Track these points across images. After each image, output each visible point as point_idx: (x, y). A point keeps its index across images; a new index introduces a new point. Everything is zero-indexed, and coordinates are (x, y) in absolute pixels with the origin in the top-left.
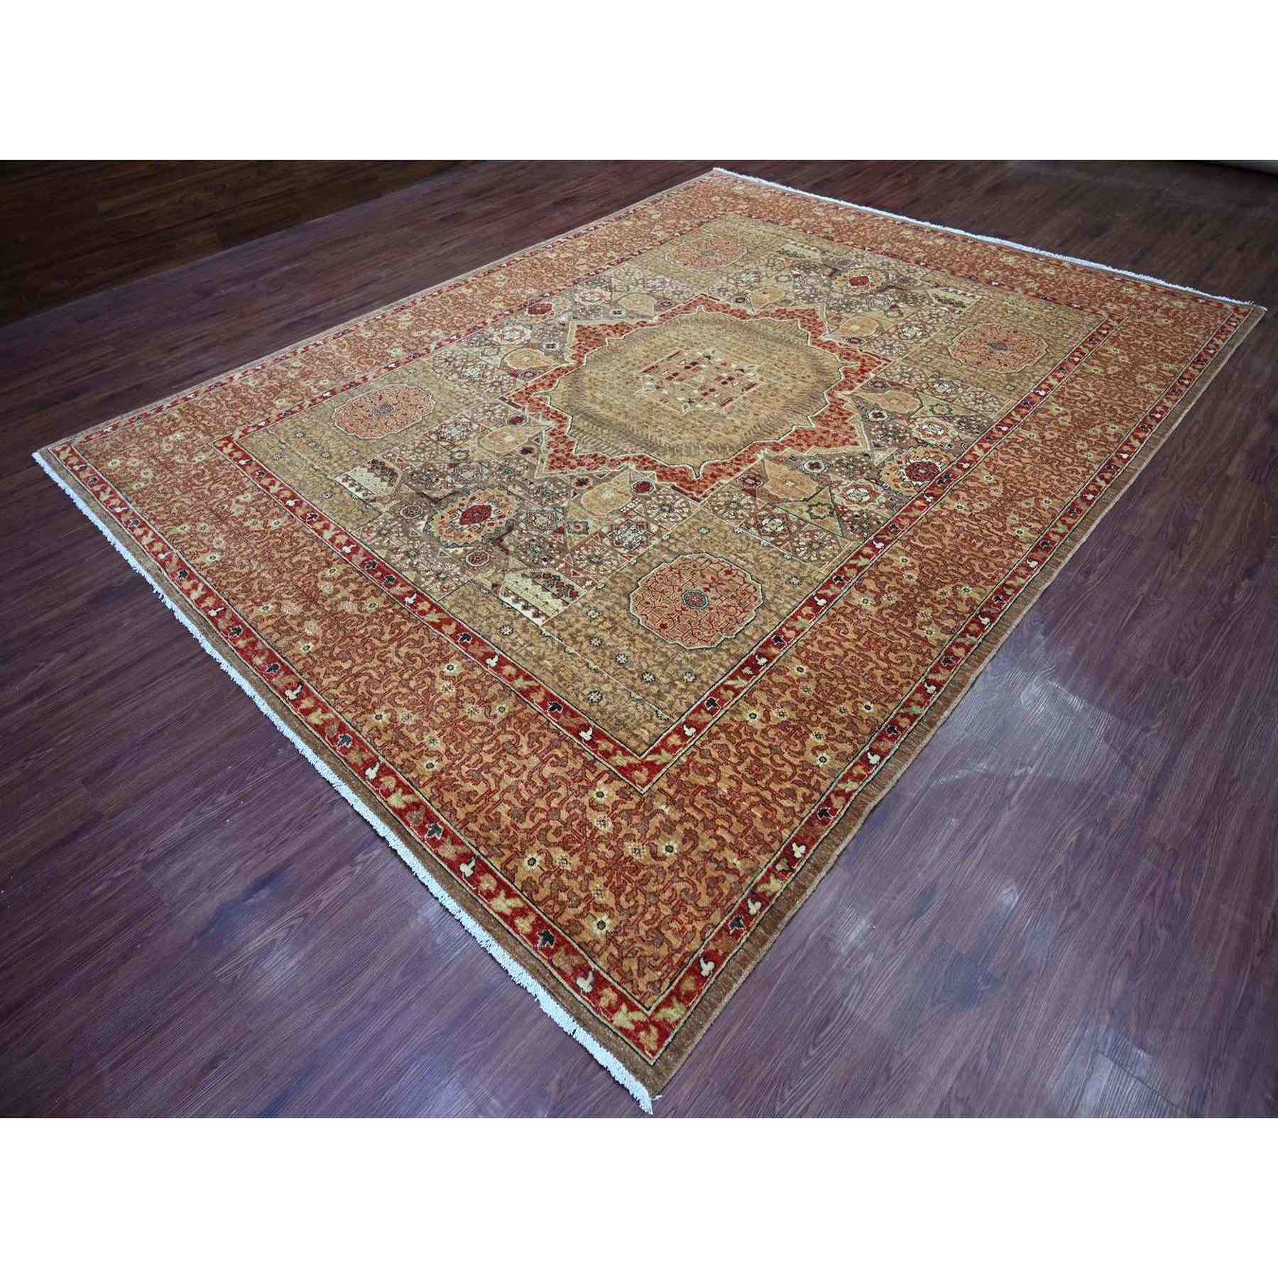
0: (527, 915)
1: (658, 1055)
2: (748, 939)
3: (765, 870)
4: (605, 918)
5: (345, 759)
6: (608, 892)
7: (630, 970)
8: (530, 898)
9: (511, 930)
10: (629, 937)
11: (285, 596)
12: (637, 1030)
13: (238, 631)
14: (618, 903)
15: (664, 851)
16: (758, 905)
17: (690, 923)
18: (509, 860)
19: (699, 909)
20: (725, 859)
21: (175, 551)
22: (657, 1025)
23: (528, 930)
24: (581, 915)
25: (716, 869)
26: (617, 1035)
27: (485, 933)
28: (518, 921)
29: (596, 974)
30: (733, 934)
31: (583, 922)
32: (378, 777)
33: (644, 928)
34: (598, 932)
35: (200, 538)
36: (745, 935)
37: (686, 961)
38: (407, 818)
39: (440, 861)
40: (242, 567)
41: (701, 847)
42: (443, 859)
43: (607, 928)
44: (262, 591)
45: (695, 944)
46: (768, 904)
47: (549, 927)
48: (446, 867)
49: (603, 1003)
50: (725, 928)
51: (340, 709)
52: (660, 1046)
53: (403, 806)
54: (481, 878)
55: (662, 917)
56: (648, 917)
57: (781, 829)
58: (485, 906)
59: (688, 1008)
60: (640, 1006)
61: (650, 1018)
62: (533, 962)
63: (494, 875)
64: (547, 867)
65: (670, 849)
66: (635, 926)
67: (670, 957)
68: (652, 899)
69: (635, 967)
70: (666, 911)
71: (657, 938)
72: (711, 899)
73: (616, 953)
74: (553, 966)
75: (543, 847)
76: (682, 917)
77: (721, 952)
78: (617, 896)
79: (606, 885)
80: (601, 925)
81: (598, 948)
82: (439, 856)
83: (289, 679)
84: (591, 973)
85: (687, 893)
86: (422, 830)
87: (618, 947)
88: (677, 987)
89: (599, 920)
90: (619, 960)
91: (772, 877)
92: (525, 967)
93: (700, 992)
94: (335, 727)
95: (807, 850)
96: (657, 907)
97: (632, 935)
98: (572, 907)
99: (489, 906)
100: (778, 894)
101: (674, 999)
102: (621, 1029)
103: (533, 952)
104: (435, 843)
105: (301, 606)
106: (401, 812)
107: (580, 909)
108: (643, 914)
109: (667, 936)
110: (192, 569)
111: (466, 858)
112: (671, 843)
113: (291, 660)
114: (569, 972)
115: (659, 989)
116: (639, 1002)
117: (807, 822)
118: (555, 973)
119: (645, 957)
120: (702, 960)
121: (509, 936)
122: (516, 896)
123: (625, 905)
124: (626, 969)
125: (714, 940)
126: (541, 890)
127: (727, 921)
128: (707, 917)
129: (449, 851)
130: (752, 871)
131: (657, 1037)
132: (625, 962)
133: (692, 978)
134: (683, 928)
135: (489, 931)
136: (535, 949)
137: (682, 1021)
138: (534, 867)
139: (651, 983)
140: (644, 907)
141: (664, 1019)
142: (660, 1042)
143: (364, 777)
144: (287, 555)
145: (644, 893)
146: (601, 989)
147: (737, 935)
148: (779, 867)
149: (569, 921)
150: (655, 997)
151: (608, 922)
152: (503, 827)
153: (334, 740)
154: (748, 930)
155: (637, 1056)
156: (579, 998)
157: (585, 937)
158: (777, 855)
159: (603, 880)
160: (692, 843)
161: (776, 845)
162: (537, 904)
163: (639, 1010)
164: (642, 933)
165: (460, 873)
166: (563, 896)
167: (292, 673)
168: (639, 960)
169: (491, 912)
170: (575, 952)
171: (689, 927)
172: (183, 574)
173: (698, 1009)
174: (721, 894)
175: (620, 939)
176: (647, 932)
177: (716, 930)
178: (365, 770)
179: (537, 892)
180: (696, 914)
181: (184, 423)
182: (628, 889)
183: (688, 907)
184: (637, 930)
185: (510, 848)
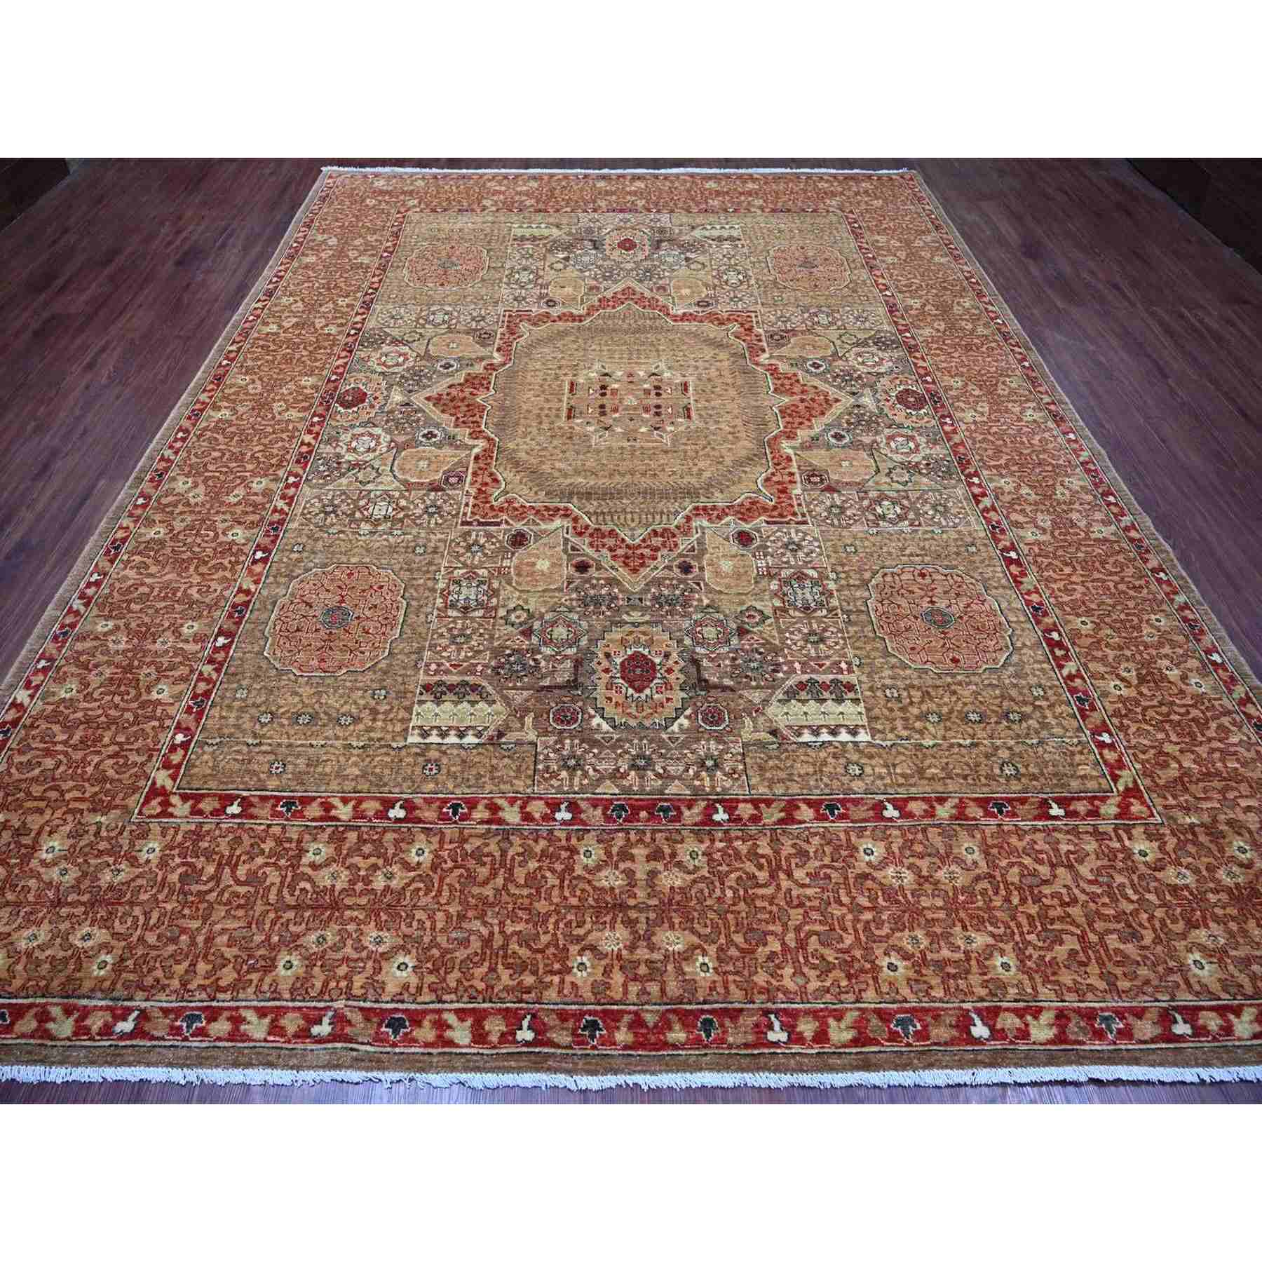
5: (935, 1044)
11: (581, 932)
13: (593, 1026)
18: (1187, 982)
21: (336, 1005)
32: (992, 1029)
35: (339, 956)
38: (1072, 1037)
39: (1153, 1046)
40: (465, 943)
42: (1153, 1041)
44: (541, 951)
48: (1164, 1046)
51: (851, 997)
53: (1054, 1030)
54: (1201, 1023)
58: (1236, 1044)
63: (1205, 1008)
64: (1212, 956)
75: (1184, 943)
82: (1145, 1042)
83: (748, 1021)
86: (1099, 1035)
94: (875, 1021)
99: (1239, 1039)
104: (1126, 1034)
105: (619, 925)
106: (1061, 1038)
110: (400, 1006)
111: (1166, 1018)
113: (716, 997)
122: (1240, 1008)
126: (1240, 981)
129: (1146, 1028)
138: (1207, 968)
143: (978, 1041)
144: (500, 881)
152: (1139, 959)
153: (893, 1037)
165: (1180, 1038)
167: (741, 1010)
169: (1247, 1043)
172: (396, 1025)
178: (969, 1033)
181: (34, 822)
185: (1170, 970)
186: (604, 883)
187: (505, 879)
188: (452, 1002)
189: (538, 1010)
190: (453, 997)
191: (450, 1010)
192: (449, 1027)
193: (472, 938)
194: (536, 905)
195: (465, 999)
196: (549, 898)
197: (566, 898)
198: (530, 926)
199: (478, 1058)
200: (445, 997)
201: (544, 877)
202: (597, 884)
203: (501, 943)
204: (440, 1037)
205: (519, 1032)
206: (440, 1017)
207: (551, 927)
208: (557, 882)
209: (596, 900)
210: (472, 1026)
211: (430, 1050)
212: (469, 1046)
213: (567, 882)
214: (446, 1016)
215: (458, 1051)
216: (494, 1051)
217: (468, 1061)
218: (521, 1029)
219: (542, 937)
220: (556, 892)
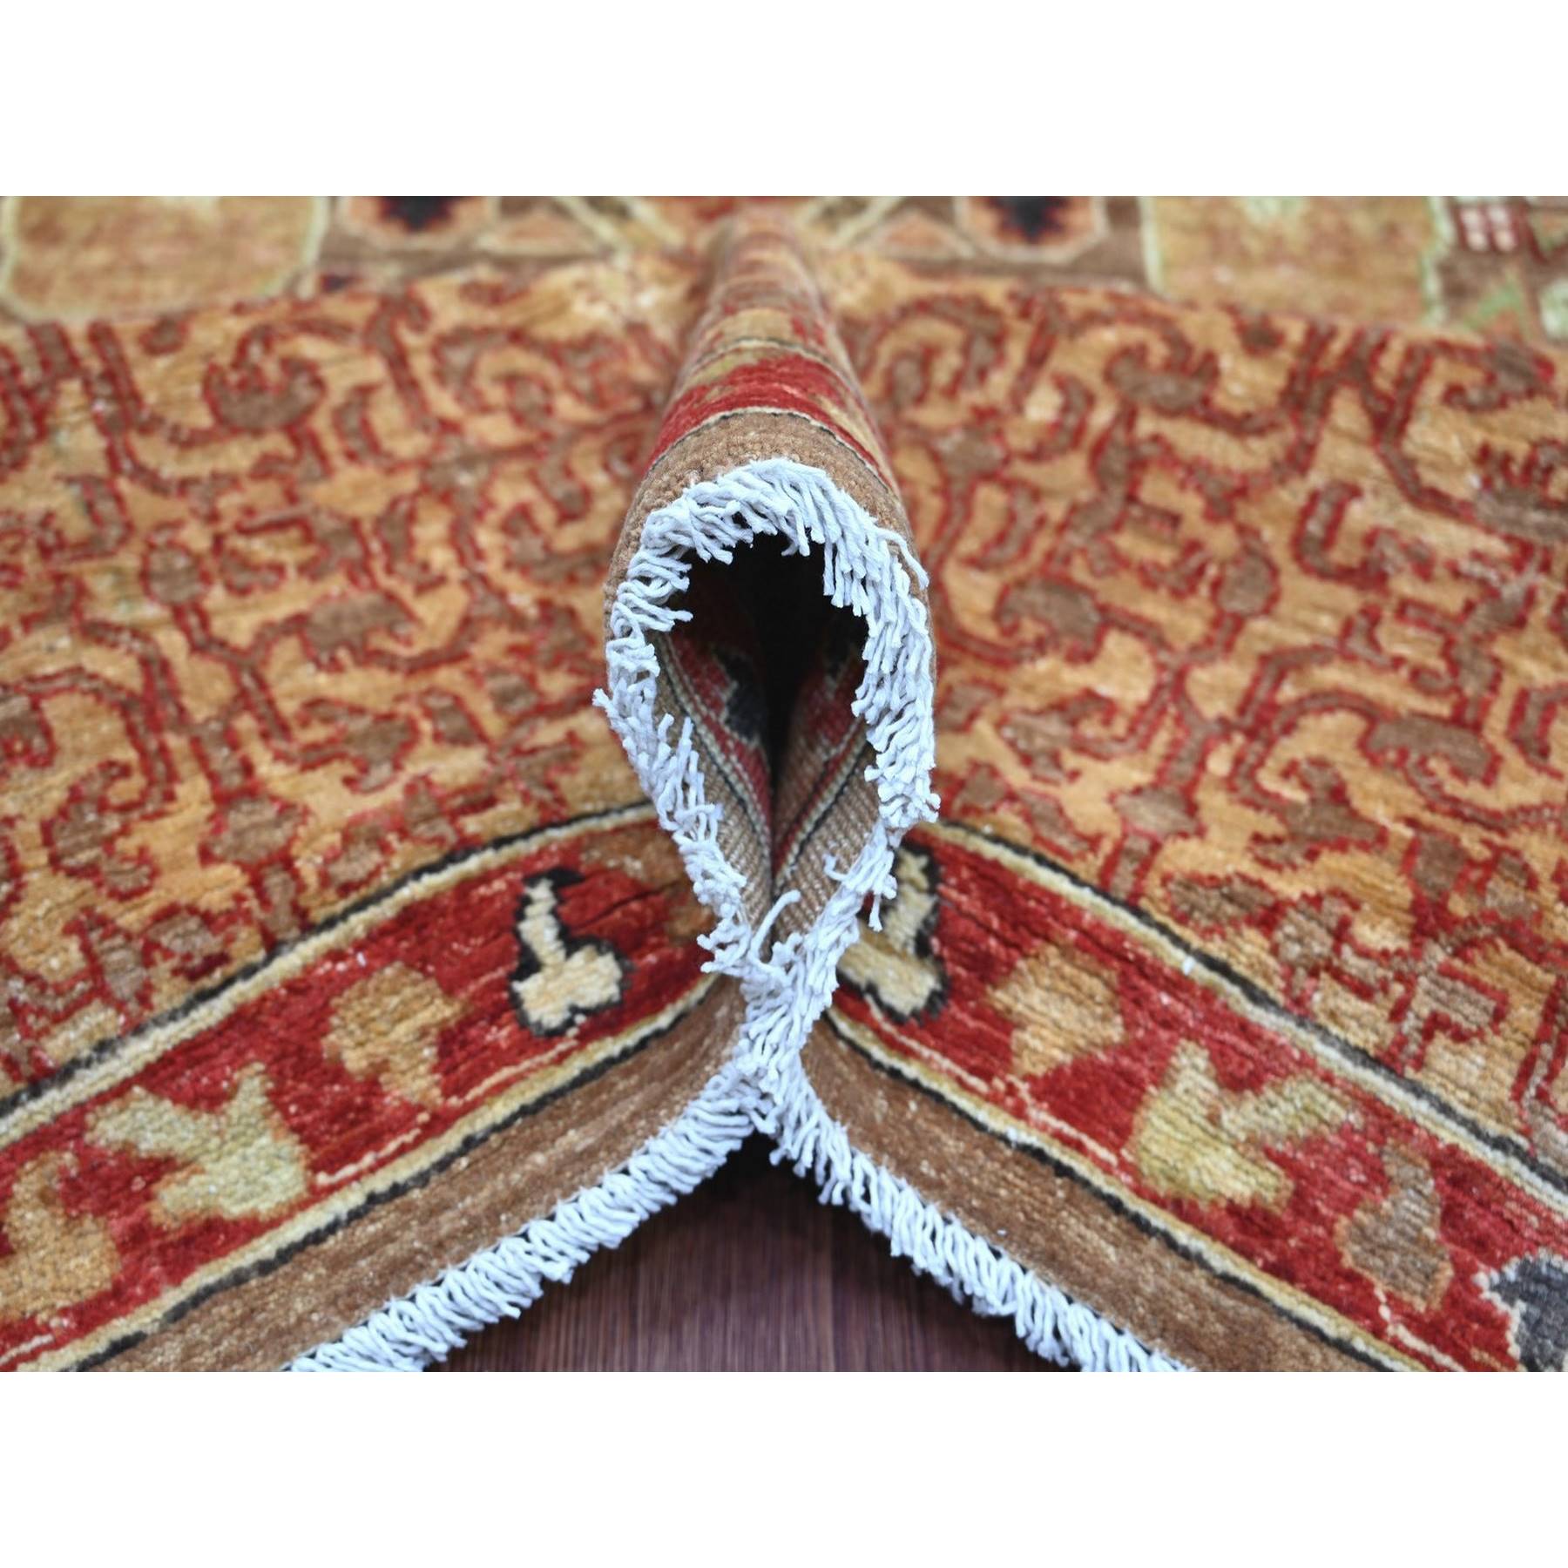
186: (589, 314)
187: (104, 427)
188: (104, 1047)
189: (577, 845)
190: (98, 1019)
191: (120, 1091)
192: (160, 1167)
193: (56, 710)
194: (320, 493)
195: (169, 993)
196: (366, 445)
197: (448, 427)
198: (336, 584)
199: (385, 1217)
200: (58, 1046)
201: (294, 367)
202: (560, 331)
203: (222, 689)
204: (138, 1239)
205: (527, 988)
206: (84, 1153)
207: (441, 558)
208: (375, 369)
209: (596, 398)
210: (276, 1098)
211: (121, 1327)
212: (316, 1195)
213: (421, 365)
214: (109, 1130)
215: (265, 1247)
216: (451, 1140)
217: (338, 1263)
218: (529, 965)
219: (425, 608)
220: (388, 414)
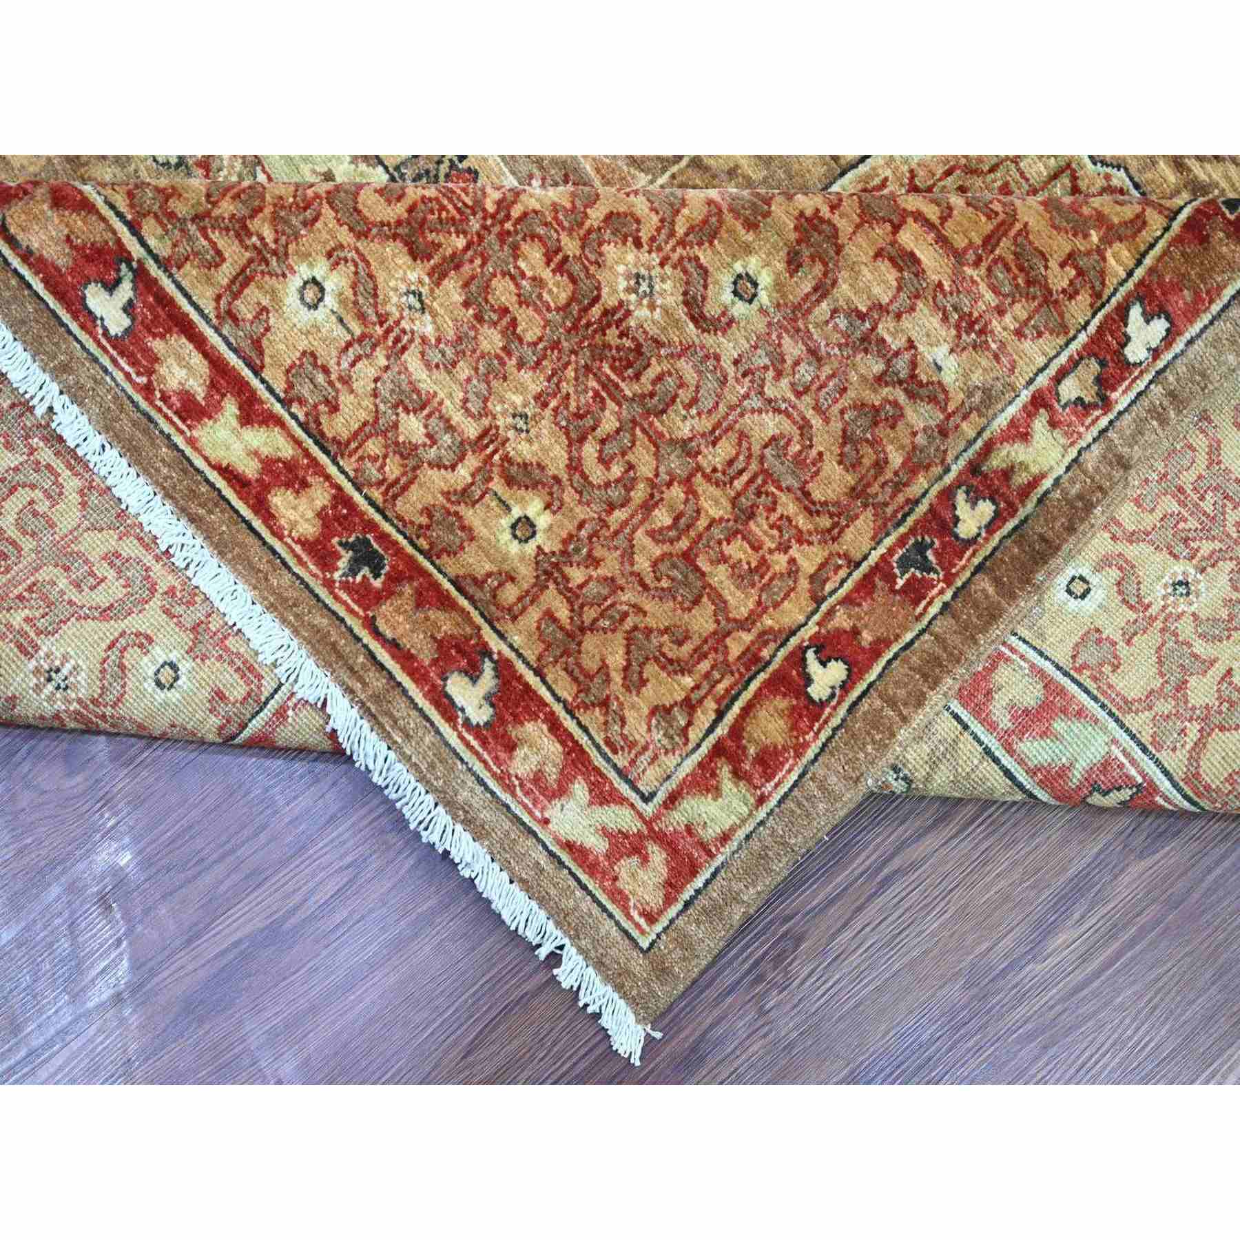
0: (305, 485)
1: (664, 922)
2: (946, 606)
3: (1025, 395)
4: (534, 507)
6: (546, 424)
7: (604, 668)
8: (312, 427)
9: (257, 524)
10: (601, 572)
12: (614, 854)
14: (575, 466)
15: (727, 297)
16: (986, 509)
17: (784, 548)
18: (242, 280)
19: (811, 508)
20: (911, 345)
22: (667, 842)
23: (309, 529)
24: (465, 495)
25: (880, 380)
26: (561, 863)
27: (182, 525)
28: (280, 500)
29: (504, 669)
30: (904, 590)
31: (472, 516)
33: (647, 551)
34: (514, 548)
36: (940, 596)
37: (765, 653)
41: (844, 289)
43: (539, 539)
45: (792, 612)
46: (1013, 514)
47: (371, 526)
48: (39, 287)
49: (522, 764)
50: (882, 570)
52: (669, 901)
54: (157, 345)
55: (702, 523)
56: (662, 517)
57: (1107, 240)
58: (178, 440)
59: (761, 800)
60: (624, 789)
61: (648, 823)
62: (322, 621)
63: (199, 342)
64: (362, 317)
65: (745, 287)
66: (620, 541)
67: (719, 638)
68: (676, 463)
69: (616, 659)
70: (714, 504)
71: (686, 584)
72: (850, 479)
73: (563, 613)
74: (377, 634)
75: (345, 236)
76: (759, 527)
77: (867, 637)
78: (576, 441)
79: (541, 400)
80: (524, 528)
81: (510, 594)
84: (488, 666)
85: (781, 455)
87: (571, 595)
88: (736, 731)
89: (516, 512)
90: (570, 635)
91: (1040, 424)
92: (296, 632)
93: (799, 750)
95: (1170, 337)
96: (691, 492)
97: (611, 565)
98: (438, 465)
99: (192, 442)
100: (1047, 483)
101: (725, 771)
102: (569, 846)
103: (322, 593)
107: (463, 473)
108: (648, 506)
109: (714, 581)
112: (753, 264)
114: (425, 654)
115: (684, 732)
116: (621, 773)
117: (1189, 225)
118: (383, 656)
119: (648, 631)
120: (810, 655)
121: (251, 540)
122: (270, 420)
123: (597, 474)
124: (591, 664)
125: (847, 601)
126: (345, 400)
127: (891, 551)
128: (832, 535)
130: (989, 399)
131: (664, 871)
132: (590, 643)
133: (782, 703)
134: (763, 562)
135: (193, 519)
136: (329, 584)
137: (741, 834)
138: (320, 314)
139: (661, 712)
140: (652, 484)
141: (689, 829)
142: (672, 887)
145: (655, 440)
146: (518, 720)
147: (916, 592)
148: (1070, 389)
149: (428, 511)
150: (670, 761)
151: (543, 521)
154: (949, 580)
155: (609, 924)
156: (453, 740)
157: (474, 561)
158: (1075, 346)
159: (533, 382)
160: (818, 269)
161: (1078, 309)
162: (336, 448)
163: (622, 800)
164: (642, 564)
166: (413, 428)
168: (629, 639)
169: (199, 463)
170: (445, 602)
171: (780, 562)
173: (790, 804)
174: (880, 465)
175: (577, 575)
176: (655, 564)
177: (858, 574)
179: (334, 409)
180: (801, 521)
182: (609, 424)
183: (783, 498)
184: (629, 554)
185: (241, 230)
